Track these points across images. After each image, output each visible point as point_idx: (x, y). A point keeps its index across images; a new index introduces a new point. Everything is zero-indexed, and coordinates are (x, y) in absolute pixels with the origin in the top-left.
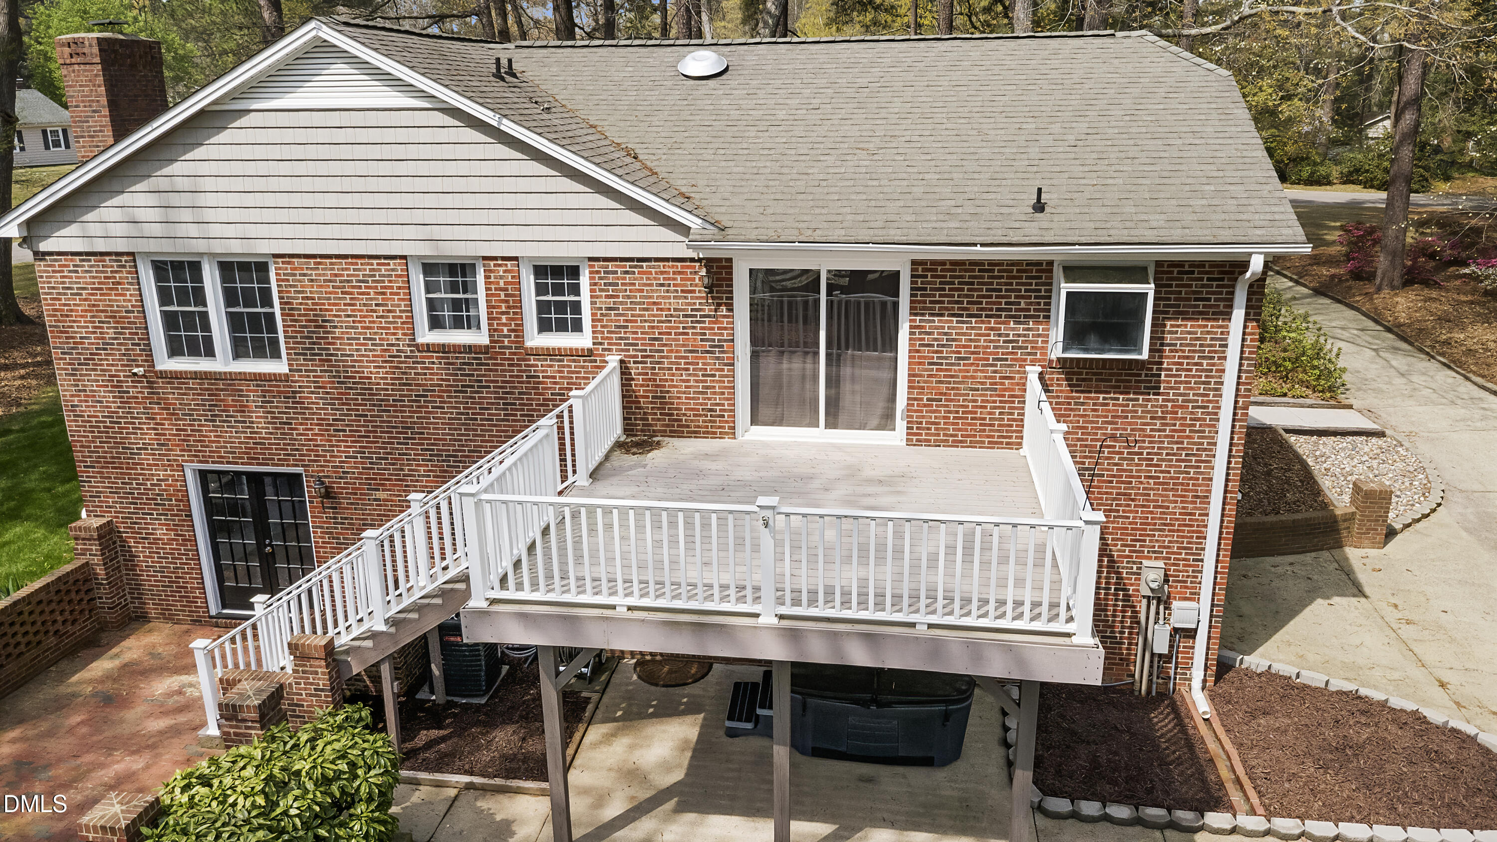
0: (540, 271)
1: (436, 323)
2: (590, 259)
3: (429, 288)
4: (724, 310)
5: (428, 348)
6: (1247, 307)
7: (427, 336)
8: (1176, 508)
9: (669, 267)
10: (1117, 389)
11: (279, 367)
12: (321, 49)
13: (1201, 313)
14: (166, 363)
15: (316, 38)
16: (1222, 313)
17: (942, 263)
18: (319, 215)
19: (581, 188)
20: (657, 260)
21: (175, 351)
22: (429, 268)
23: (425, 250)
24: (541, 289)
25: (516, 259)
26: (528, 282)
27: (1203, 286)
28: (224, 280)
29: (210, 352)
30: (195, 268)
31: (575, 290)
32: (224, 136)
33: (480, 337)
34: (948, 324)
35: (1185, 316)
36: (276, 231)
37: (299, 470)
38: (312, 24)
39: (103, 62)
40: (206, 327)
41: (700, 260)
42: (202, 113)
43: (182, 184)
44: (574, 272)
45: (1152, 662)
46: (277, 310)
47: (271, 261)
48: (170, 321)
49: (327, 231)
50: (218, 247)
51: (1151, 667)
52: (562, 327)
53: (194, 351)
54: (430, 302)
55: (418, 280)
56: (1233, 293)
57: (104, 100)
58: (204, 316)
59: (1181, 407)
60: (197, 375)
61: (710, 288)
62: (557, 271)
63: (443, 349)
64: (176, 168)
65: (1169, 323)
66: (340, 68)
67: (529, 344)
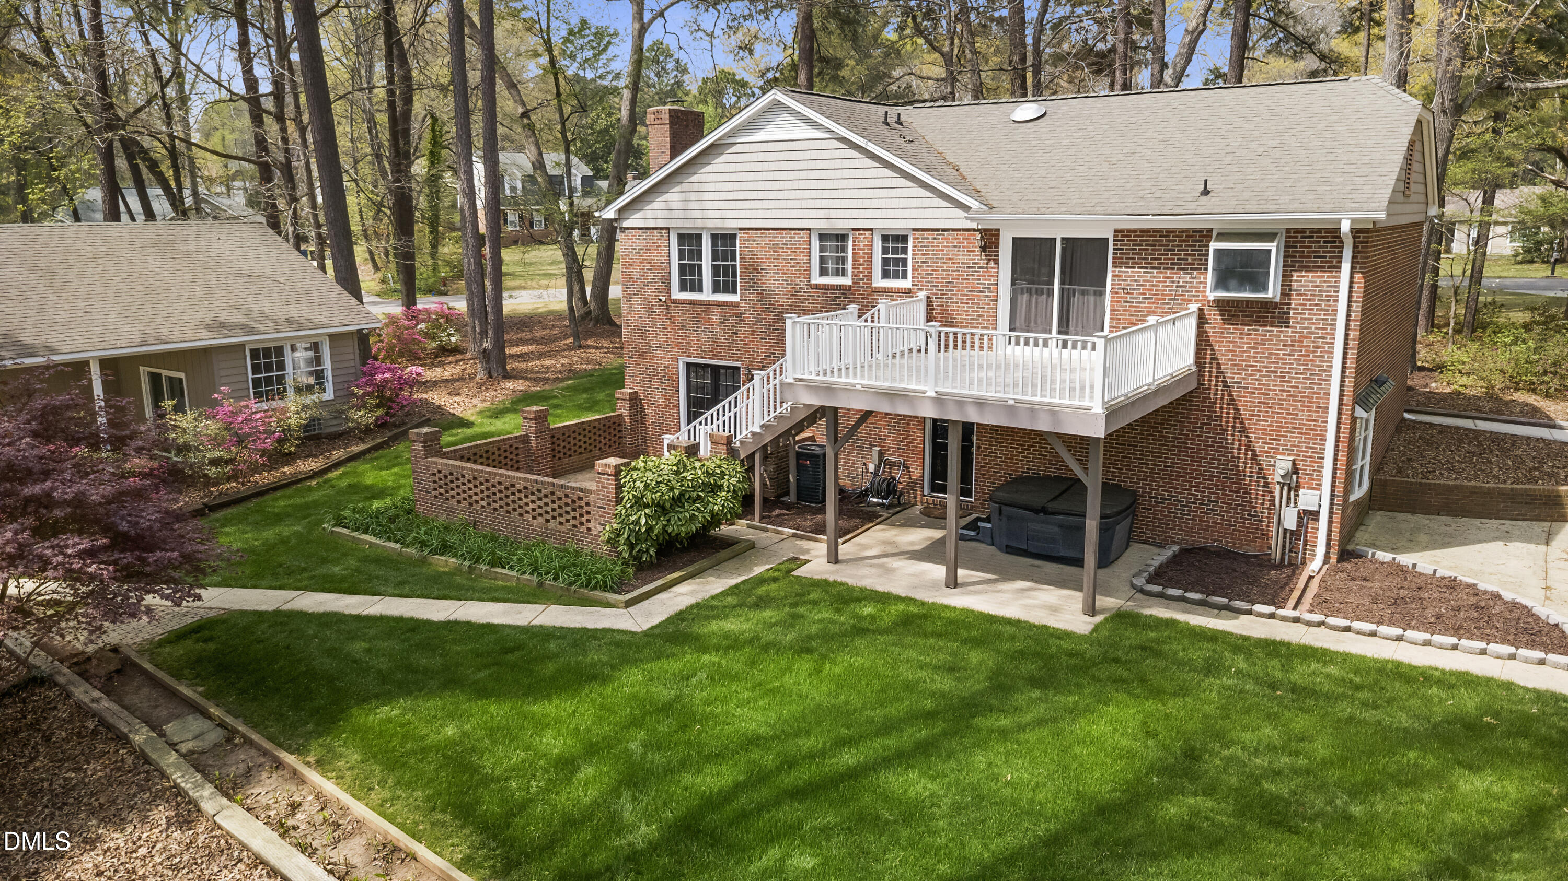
0: (885, 238)
1: (823, 272)
2: (914, 230)
3: (822, 249)
4: (992, 264)
5: (817, 287)
6: (1353, 263)
7: (817, 280)
8: (1303, 416)
9: (961, 235)
10: (1257, 322)
11: (735, 298)
12: (777, 104)
13: (1319, 267)
14: (677, 295)
15: (774, 99)
16: (1335, 267)
17: (1135, 231)
18: (766, 204)
19: (911, 184)
20: (954, 230)
21: (683, 288)
22: (823, 237)
23: (823, 224)
24: (885, 251)
25: (871, 230)
26: (878, 245)
27: (1320, 247)
28: (713, 245)
29: (701, 290)
30: (699, 237)
31: (905, 251)
32: (722, 159)
33: (846, 281)
34: (1139, 274)
35: (1307, 268)
36: (742, 214)
37: (738, 364)
38: (773, 91)
39: (671, 123)
40: (700, 274)
41: (978, 230)
42: (712, 146)
43: (696, 187)
44: (905, 239)
45: (1285, 538)
46: (738, 263)
47: (738, 232)
48: (682, 268)
49: (769, 214)
50: (710, 224)
51: (1284, 542)
52: (896, 276)
53: (692, 290)
54: (821, 257)
55: (816, 244)
56: (1341, 252)
57: (668, 146)
58: (700, 266)
59: (1306, 337)
60: (692, 302)
61: (983, 249)
62: (896, 238)
63: (825, 287)
64: (695, 178)
65: (1295, 274)
66: (786, 116)
67: (874, 285)
